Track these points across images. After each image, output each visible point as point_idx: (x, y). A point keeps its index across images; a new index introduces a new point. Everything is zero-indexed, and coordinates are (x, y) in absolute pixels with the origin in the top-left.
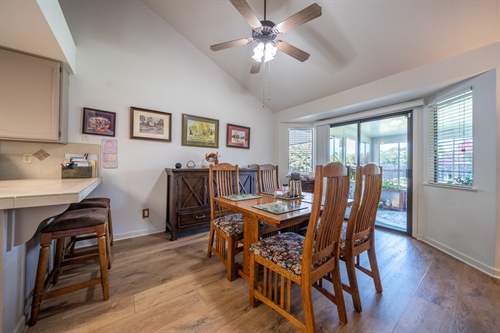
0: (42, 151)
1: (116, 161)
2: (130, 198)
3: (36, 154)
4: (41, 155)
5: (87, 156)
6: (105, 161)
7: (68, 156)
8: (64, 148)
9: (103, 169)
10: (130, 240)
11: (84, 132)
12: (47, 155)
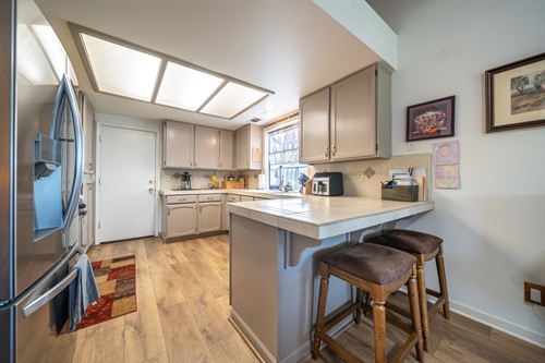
0: (369, 169)
1: (458, 177)
2: (489, 248)
3: (366, 173)
4: (370, 173)
5: (411, 171)
6: (439, 177)
7: (391, 172)
8: (388, 163)
9: (435, 190)
10: (487, 330)
11: (408, 140)
12: (373, 173)
